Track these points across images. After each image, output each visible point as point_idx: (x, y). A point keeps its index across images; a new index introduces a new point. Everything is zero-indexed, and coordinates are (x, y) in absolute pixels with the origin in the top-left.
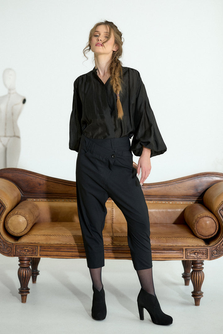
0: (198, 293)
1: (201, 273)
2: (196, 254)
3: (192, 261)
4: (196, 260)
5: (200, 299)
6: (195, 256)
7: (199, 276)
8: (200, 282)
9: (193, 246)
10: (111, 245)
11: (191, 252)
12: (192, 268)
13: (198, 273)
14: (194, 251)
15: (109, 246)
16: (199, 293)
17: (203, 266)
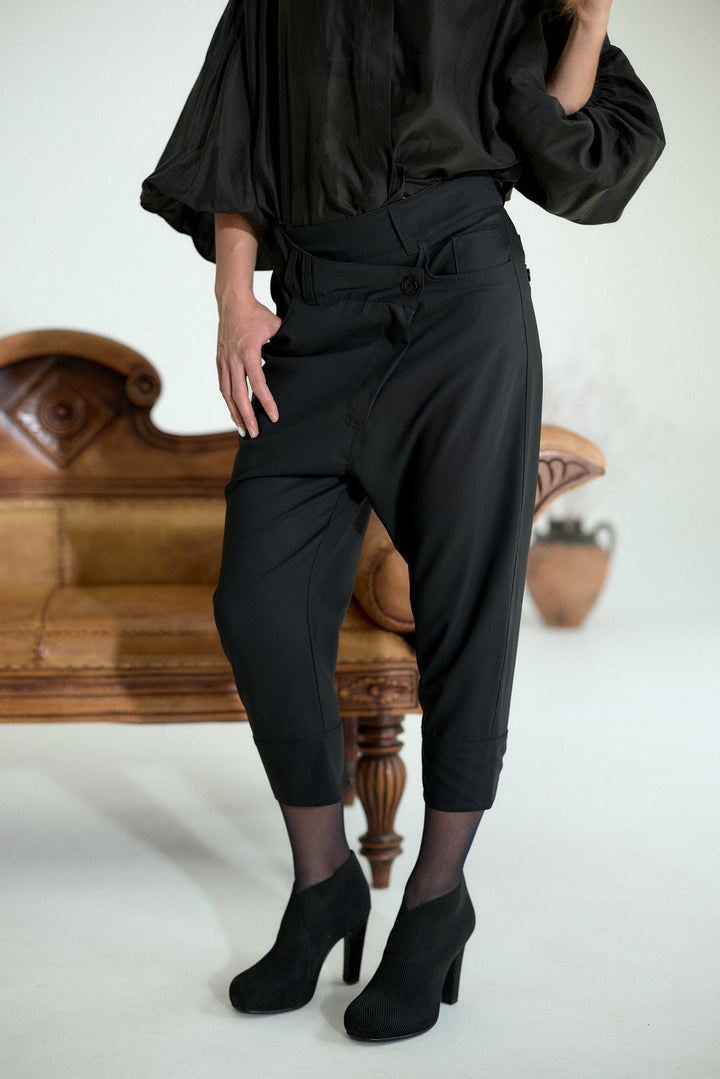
0: (381, 842)
1: (392, 763)
2: (375, 692)
3: (361, 719)
4: (373, 714)
5: (388, 864)
6: (369, 699)
7: (385, 776)
8: (389, 799)
9: (360, 663)
10: (31, 666)
11: (354, 686)
12: (362, 745)
13: (381, 765)
14: (368, 681)
15: (25, 674)
16: (386, 839)
17: (401, 737)
